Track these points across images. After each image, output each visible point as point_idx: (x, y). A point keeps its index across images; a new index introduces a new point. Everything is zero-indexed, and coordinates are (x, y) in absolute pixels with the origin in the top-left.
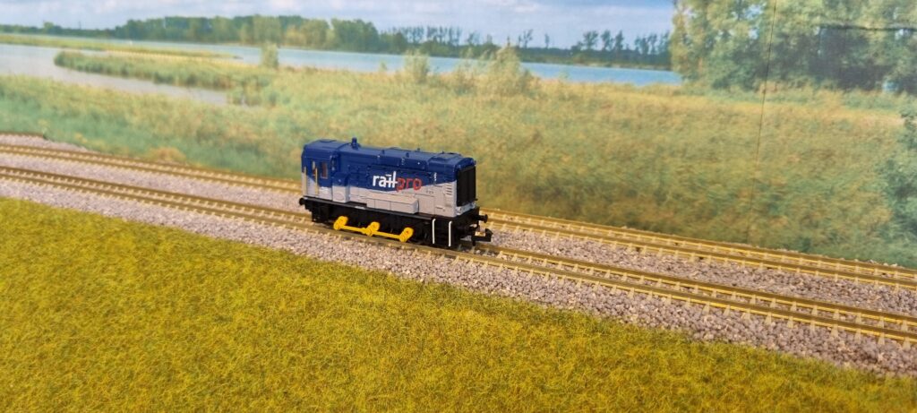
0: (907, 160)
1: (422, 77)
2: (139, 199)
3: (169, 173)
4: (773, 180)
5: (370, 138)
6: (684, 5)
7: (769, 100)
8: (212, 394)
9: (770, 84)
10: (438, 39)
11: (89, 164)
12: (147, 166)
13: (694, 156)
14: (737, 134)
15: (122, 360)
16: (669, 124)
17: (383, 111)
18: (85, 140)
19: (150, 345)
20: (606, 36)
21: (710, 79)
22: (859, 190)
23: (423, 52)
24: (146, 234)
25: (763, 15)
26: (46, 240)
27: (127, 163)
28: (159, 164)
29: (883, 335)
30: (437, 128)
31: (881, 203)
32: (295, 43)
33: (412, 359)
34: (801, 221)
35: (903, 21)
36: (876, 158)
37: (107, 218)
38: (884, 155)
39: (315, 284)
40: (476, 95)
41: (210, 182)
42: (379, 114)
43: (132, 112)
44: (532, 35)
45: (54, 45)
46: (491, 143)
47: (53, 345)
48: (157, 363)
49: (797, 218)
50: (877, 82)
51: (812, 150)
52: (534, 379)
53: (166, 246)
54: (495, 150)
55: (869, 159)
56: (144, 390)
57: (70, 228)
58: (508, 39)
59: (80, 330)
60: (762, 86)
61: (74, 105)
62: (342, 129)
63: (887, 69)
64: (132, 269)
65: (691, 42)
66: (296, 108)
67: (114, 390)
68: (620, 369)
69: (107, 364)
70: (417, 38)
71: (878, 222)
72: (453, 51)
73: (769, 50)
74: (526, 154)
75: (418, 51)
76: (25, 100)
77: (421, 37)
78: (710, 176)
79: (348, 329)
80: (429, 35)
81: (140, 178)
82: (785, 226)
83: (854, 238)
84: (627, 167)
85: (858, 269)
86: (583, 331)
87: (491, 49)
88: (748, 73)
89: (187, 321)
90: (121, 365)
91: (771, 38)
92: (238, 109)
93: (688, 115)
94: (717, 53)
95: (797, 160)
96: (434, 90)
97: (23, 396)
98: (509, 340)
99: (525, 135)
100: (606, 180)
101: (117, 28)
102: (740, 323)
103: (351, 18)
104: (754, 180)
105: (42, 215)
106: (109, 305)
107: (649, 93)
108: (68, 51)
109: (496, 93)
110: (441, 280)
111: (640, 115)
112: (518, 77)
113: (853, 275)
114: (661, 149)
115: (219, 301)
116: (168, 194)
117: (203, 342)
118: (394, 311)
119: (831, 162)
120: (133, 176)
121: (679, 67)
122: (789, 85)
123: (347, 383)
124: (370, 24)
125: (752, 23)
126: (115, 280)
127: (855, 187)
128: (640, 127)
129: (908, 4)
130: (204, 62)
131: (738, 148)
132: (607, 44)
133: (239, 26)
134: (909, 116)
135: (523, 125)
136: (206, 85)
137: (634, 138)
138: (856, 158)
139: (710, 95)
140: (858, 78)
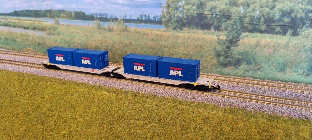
0: (219, 47)
1: (99, 27)
2: (19, 65)
3: (29, 56)
4: (189, 53)
5: (87, 44)
6: (163, 8)
7: (186, 33)
8: (40, 117)
9: (186, 28)
10: (102, 17)
11: (5, 54)
12: (22, 54)
13: (170, 47)
14: (180, 41)
15: (15, 110)
16: (163, 39)
17: (90, 37)
18: (4, 46)
19: (23, 105)
20: (145, 16)
21: (172, 27)
22: (209, 55)
23: (99, 20)
24: (21, 75)
25: (182, 11)
27: (16, 54)
28: (26, 53)
30: (105, 41)
31: (214, 59)
32: (63, 17)
33: (90, 105)
35: (215, 12)
36: (212, 47)
37: (10, 71)
38: (214, 46)
39: (67, 87)
40: (114, 32)
41: (41, 59)
43: (18, 38)
44: (127, 15)
46: (119, 45)
48: (25, 110)
50: (210, 28)
51: (197, 45)
52: (118, 108)
53: (27, 78)
54: (120, 47)
55: (210, 47)
56: (22, 117)
58: (121, 17)
59: (4, 103)
60: (184, 29)
62: (79, 42)
63: (212, 24)
64: (17, 85)
65: (166, 17)
66: (66, 36)
67: (14, 118)
68: (138, 104)
69: (11, 111)
70: (97, 16)
71: (214, 64)
72: (106, 20)
73: (185, 20)
74: (128, 48)
75: (97, 20)
77: (98, 16)
78: (174, 53)
79: (74, 98)
80: (100, 15)
81: (20, 58)
83: (209, 67)
86: (131, 95)
87: (116, 19)
88: (180, 26)
89: (33, 99)
90: (16, 111)
91: (185, 17)
92: (49, 36)
93: (167, 37)
94: (173, 20)
95: (194, 48)
96: (103, 31)
98: (114, 98)
99: (127, 43)
100: (149, 54)
101: (11, 13)
102: (168, 91)
103: (78, 11)
104: (184, 53)
106: (11, 96)
107: (157, 31)
109: (119, 31)
110: (99, 84)
111: (156, 37)
112: (124, 27)
114: (162, 46)
115: (41, 92)
116: (28, 63)
117: (37, 104)
118: (86, 93)
119: (202, 48)
120: (18, 58)
121: (163, 24)
122: (190, 28)
123: (74, 112)
124: (84, 12)
125: (180, 13)
126: (13, 88)
127: (208, 54)
128: (156, 40)
129: (215, 8)
130: (38, 23)
131: (180, 45)
132: (146, 18)
133: (47, 13)
134: (218, 36)
135: (127, 40)
136: (39, 30)
137: (155, 43)
138: (207, 47)
139: (172, 31)
140: (206, 27)
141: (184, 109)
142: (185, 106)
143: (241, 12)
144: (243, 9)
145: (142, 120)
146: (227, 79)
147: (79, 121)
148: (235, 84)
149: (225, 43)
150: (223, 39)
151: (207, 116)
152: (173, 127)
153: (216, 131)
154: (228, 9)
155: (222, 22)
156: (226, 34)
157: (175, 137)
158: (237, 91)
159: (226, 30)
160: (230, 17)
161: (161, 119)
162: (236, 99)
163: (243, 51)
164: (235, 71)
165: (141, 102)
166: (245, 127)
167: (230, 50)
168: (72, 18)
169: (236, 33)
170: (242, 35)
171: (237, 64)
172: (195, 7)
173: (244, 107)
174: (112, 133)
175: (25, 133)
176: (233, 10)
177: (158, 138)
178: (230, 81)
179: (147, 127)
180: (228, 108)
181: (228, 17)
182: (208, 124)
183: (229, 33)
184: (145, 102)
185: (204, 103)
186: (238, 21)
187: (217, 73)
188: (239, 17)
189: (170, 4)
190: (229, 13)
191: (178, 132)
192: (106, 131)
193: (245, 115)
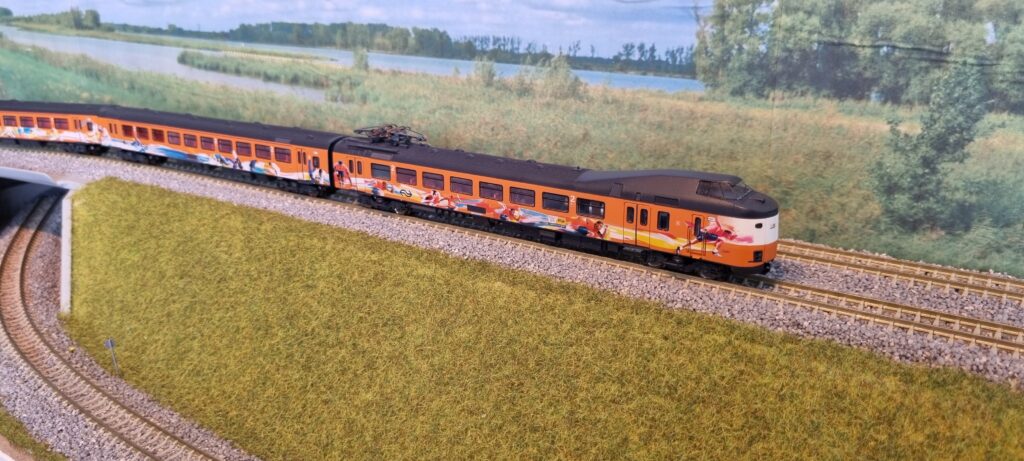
0: (893, 161)
1: (489, 80)
4: (783, 177)
5: (446, 134)
6: (705, 22)
7: (777, 107)
8: (299, 344)
9: (778, 93)
10: (502, 47)
13: (717, 155)
14: (752, 136)
15: (231, 317)
16: (695, 126)
17: (457, 110)
19: (253, 306)
20: (641, 47)
21: (728, 87)
22: (854, 187)
23: (490, 59)
24: (251, 216)
25: (770, 32)
26: (172, 220)
29: (817, 307)
30: (502, 126)
31: (873, 200)
32: (382, 48)
33: (451, 320)
34: (807, 214)
35: (886, 39)
36: (867, 160)
37: (223, 203)
38: (874, 157)
39: (383, 260)
40: (534, 97)
42: (454, 112)
43: (244, 106)
44: (581, 46)
45: (178, 45)
46: (548, 140)
47: (178, 305)
48: (257, 320)
49: (804, 212)
50: (867, 93)
51: (815, 151)
52: (539, 335)
53: (267, 227)
54: (551, 147)
55: (861, 161)
56: (248, 341)
57: (192, 210)
58: (560, 48)
59: (199, 294)
60: (772, 95)
61: (195, 99)
62: (423, 126)
63: (874, 81)
64: (240, 245)
65: (712, 54)
66: (384, 106)
67: (225, 341)
68: (604, 329)
69: (219, 321)
70: (485, 46)
71: (870, 217)
72: (514, 58)
73: (776, 63)
74: (577, 151)
75: (485, 58)
76: (153, 94)
77: (488, 45)
79: (404, 295)
80: (494, 44)
82: (794, 219)
83: (852, 230)
84: (662, 163)
85: (838, 257)
86: (581, 299)
87: (546, 57)
88: (759, 82)
89: (282, 288)
90: (230, 321)
91: (777, 53)
92: (334, 105)
93: (711, 119)
94: (734, 64)
95: (802, 160)
96: (499, 92)
97: (154, 346)
98: (527, 305)
99: (577, 133)
101: (231, 31)
102: (708, 296)
103: (429, 27)
104: (767, 177)
105: (168, 199)
106: (221, 274)
107: (679, 99)
108: (189, 50)
109: (551, 96)
110: (481, 258)
111: (671, 118)
112: (569, 83)
113: (828, 261)
114: (689, 149)
115: (307, 269)
117: (292, 304)
118: (441, 282)
119: (830, 162)
121: (702, 76)
122: (794, 93)
123: (401, 338)
124: (445, 32)
125: (762, 38)
126: (226, 254)
127: (851, 184)
128: (671, 129)
129: (890, 24)
130: (306, 63)
131: (754, 149)
132: (642, 55)
133: (335, 32)
134: (894, 123)
135: (575, 125)
136: (308, 84)
137: (667, 138)
138: (851, 159)
139: (729, 101)
140: (851, 88)
141: (761, 358)
142: (766, 349)
143: (984, 41)
144: (995, 30)
145: (614, 382)
146: (919, 271)
147: (413, 366)
148: (947, 291)
149: (916, 147)
150: (911, 134)
151: (840, 388)
152: (718, 412)
153: (872, 443)
154: (938, 27)
155: (912, 74)
156: (922, 117)
157: (725, 448)
158: (955, 312)
159: (925, 100)
160: (943, 58)
161: (680, 383)
162: (951, 341)
163: (982, 179)
164: (950, 247)
165: (615, 322)
166: (979, 436)
167: (934, 171)
168: (407, 50)
169: (961, 112)
170: (985, 121)
171: (958, 221)
172: (815, 21)
173: (978, 370)
174: (513, 413)
175: (254, 388)
176: (956, 33)
177: (664, 445)
178: (928, 279)
179: (631, 406)
180: (921, 367)
181: (933, 57)
182: (846, 417)
183: (934, 111)
184: (627, 324)
185: (834, 343)
186: (973, 71)
187: (880, 249)
188: (976, 57)
189: (727, 9)
190: (941, 41)
191: (734, 430)
192: (497, 407)
193: (984, 395)
